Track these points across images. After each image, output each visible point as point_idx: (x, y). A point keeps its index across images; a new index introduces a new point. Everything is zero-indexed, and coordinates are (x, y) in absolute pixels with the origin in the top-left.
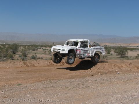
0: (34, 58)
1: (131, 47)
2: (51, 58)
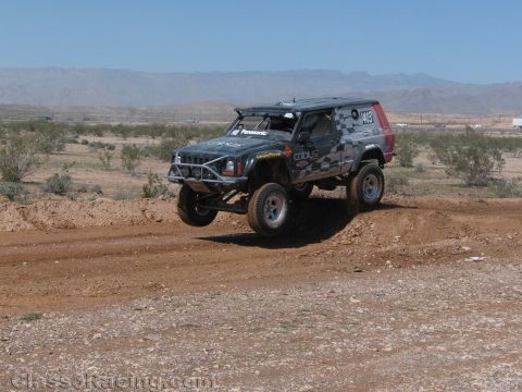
0: (59, 188)
1: (502, 131)
2: (145, 189)
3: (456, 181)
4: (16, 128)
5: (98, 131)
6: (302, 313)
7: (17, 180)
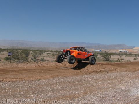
0: (42, 60)
1: (111, 52)
3: (104, 60)
4: (35, 51)
5: (48, 51)
6: (81, 80)
7: (36, 59)
